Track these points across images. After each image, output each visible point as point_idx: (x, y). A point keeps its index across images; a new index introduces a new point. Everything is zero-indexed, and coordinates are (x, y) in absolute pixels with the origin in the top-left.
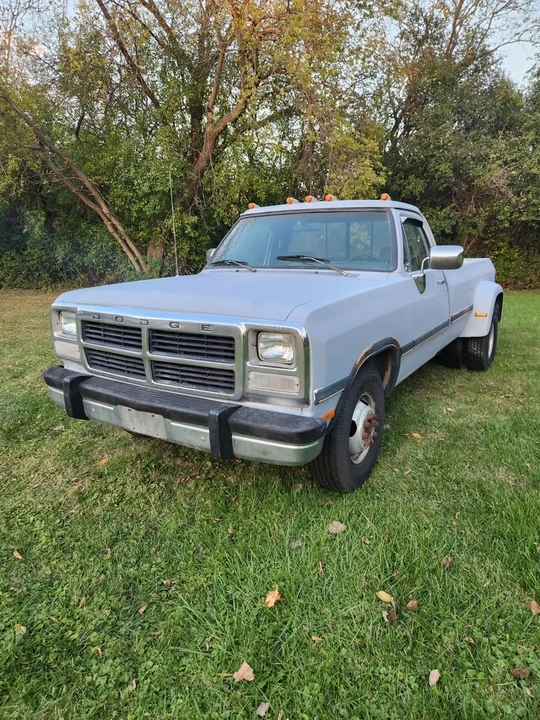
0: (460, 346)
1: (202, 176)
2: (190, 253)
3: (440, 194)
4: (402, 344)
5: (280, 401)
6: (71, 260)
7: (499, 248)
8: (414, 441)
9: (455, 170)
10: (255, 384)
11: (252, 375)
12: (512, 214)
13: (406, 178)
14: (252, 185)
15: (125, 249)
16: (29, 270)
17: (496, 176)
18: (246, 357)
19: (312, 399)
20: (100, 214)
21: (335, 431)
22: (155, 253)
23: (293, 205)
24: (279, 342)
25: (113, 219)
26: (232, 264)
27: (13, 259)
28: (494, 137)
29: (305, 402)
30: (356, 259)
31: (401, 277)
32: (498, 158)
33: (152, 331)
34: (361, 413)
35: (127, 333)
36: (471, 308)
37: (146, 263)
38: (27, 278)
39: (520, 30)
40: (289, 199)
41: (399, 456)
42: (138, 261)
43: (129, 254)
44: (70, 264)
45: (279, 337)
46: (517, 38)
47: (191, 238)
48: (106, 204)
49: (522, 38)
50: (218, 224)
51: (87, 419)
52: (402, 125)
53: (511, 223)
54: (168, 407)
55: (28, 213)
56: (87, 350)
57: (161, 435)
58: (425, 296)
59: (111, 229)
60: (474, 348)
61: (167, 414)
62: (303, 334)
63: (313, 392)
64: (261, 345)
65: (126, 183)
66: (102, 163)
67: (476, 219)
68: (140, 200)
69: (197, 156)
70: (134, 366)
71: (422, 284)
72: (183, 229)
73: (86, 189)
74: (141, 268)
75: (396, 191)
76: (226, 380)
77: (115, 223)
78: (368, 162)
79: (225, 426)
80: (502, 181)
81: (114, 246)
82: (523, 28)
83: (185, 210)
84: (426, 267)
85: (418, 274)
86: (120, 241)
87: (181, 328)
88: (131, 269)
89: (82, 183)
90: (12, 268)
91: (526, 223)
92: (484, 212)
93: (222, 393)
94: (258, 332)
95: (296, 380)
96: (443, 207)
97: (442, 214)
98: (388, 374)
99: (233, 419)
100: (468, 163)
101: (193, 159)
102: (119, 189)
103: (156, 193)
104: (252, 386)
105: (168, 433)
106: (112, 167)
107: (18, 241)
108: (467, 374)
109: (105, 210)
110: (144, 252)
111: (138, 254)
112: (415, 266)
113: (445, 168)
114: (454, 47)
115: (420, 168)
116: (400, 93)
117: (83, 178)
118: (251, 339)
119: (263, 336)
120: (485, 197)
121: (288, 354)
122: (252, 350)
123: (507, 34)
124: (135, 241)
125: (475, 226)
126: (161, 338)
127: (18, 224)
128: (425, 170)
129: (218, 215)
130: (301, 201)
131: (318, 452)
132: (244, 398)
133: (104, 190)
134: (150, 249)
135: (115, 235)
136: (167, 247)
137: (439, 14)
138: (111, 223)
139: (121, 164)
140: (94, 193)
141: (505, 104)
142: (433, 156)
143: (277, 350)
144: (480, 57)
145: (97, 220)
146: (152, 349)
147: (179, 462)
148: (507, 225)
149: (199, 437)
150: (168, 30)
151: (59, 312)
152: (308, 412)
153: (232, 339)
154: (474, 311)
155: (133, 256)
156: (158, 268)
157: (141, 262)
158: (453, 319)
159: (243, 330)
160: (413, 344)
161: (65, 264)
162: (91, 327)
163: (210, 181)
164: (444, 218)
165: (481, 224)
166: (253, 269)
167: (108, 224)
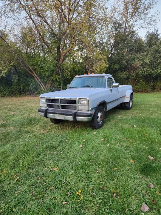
0: (124, 104)
1: (61, 65)
2: (58, 85)
3: (123, 68)
4: (107, 102)
5: (85, 111)
6: (25, 88)
7: (140, 82)
8: (111, 122)
9: (127, 62)
10: (80, 108)
11: (79, 106)
12: (142, 73)
13: (114, 64)
14: (74, 67)
15: (40, 85)
16: (13, 91)
17: (137, 63)
18: (78, 103)
19: (90, 110)
20: (34, 76)
21: (95, 117)
22: (48, 86)
23: (85, 75)
24: (84, 101)
25: (37, 77)
26: (73, 88)
27: (8, 88)
28: (137, 53)
29: (89, 110)
30: (99, 86)
31: (107, 89)
32: (138, 59)
33: (61, 100)
34: (99, 115)
35: (56, 101)
36: (125, 96)
37: (46, 88)
38: (12, 93)
39: (142, 25)
40: (84, 74)
41: (108, 124)
42: (44, 88)
43: (41, 86)
44: (25, 89)
45: (84, 99)
46: (142, 27)
47: (58, 81)
48: (36, 73)
49: (143, 27)
50: (66, 78)
51: (48, 118)
52: (113, 50)
53: (142, 75)
54: (65, 113)
55: (13, 76)
56: (47, 104)
57: (63, 119)
58: (112, 93)
59: (37, 80)
60: (127, 105)
61: (64, 114)
62: (88, 99)
63: (90, 108)
64: (81, 101)
65: (41, 67)
66: (34, 62)
67: (133, 75)
68: (45, 72)
69: (59, 60)
70: (57, 107)
71: (111, 90)
72: (56, 79)
73: (30, 69)
74: (45, 90)
75: (112, 68)
76: (75, 108)
77: (38, 78)
78: (103, 61)
79: (75, 115)
80: (139, 65)
81: (37, 84)
82: (143, 24)
83: (57, 74)
84: (112, 87)
85: (111, 89)
86: (39, 83)
87: (67, 99)
88: (42, 90)
89: (29, 68)
90: (8, 91)
91: (146, 75)
92: (135, 73)
93: (74, 110)
94: (80, 99)
95: (87, 107)
96: (125, 71)
97: (124, 73)
98: (105, 108)
99: (77, 114)
100: (130, 60)
101: (58, 60)
102: (39, 69)
103: (49, 70)
104: (79, 108)
105: (64, 118)
106: (37, 64)
107: (10, 83)
108: (126, 111)
109: (35, 75)
110: (45, 85)
111: (44, 86)
112: (110, 87)
113: (124, 62)
114: (126, 30)
115: (118, 62)
116: (112, 41)
117: (29, 67)
118: (79, 100)
119: (81, 99)
120: (135, 69)
121: (86, 102)
122: (79, 102)
123: (139, 26)
124: (43, 83)
125: (133, 76)
126: (63, 101)
127: (10, 79)
128: (119, 62)
129: (65, 75)
130: (87, 74)
131: (91, 119)
132: (78, 111)
133: (35, 69)
134: (47, 85)
135: (38, 81)
136: (52, 84)
137: (121, 22)
138: (37, 78)
139: (40, 63)
140: (32, 70)
141: (139, 45)
142: (121, 59)
143: (83, 102)
144: (133, 33)
145: (32, 77)
146: (61, 103)
147: (64, 127)
148: (141, 76)
149: (70, 118)
150: (51, 28)
151: (41, 98)
152: (89, 112)
153: (76, 100)
154: (126, 97)
155: (42, 87)
156: (50, 89)
157: (45, 88)
158: (120, 98)
159: (78, 99)
160: (110, 102)
161: (23, 89)
162: (48, 100)
163: (63, 67)
164: (125, 74)
165: (135, 76)
166: (78, 88)
167: (36, 78)
